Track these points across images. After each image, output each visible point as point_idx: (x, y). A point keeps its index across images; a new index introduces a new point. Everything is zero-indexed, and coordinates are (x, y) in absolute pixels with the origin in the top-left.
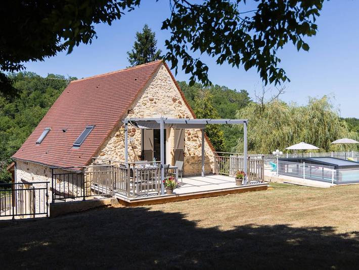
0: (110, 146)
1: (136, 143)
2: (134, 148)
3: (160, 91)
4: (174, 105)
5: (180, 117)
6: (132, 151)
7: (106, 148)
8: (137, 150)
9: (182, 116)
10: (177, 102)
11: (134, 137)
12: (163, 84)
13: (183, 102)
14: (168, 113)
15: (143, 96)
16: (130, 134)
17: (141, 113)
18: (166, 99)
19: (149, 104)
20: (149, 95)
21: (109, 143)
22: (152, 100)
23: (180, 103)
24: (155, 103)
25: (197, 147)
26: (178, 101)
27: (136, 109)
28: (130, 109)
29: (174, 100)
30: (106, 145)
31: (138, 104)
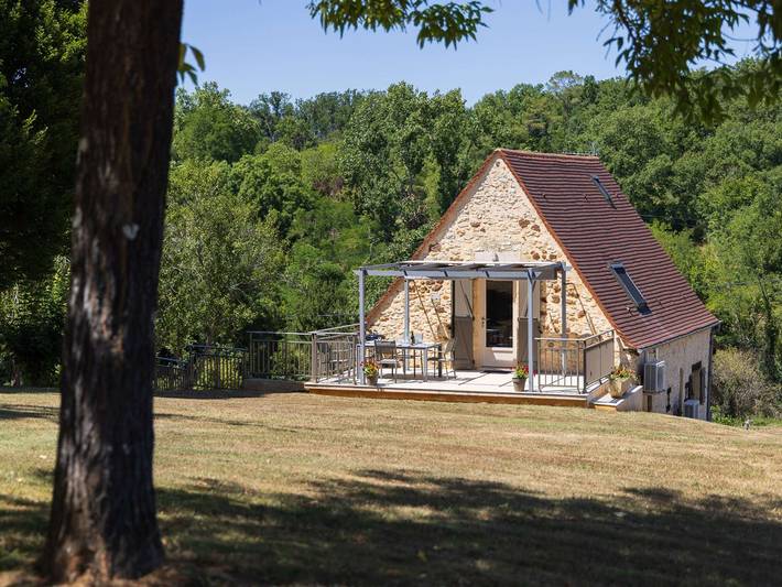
0: (398, 306)
1: (444, 302)
2: (439, 311)
3: (494, 208)
4: (522, 233)
5: (537, 257)
6: (435, 317)
7: (390, 309)
8: (444, 314)
9: (541, 254)
10: (530, 226)
11: (440, 291)
12: (499, 194)
13: (543, 227)
14: (508, 248)
15: (459, 219)
16: (433, 286)
17: (456, 250)
18: (506, 222)
19: (470, 233)
20: (470, 216)
21: (395, 300)
22: (477, 225)
23: (536, 228)
24: (483, 230)
25: (576, 317)
26: (532, 225)
27: (445, 243)
28: (434, 243)
29: (524, 224)
30: (389, 304)
31: (448, 234)
